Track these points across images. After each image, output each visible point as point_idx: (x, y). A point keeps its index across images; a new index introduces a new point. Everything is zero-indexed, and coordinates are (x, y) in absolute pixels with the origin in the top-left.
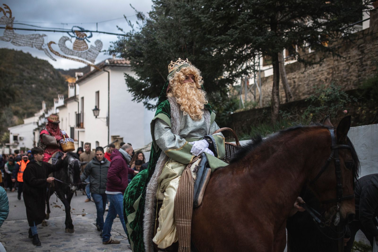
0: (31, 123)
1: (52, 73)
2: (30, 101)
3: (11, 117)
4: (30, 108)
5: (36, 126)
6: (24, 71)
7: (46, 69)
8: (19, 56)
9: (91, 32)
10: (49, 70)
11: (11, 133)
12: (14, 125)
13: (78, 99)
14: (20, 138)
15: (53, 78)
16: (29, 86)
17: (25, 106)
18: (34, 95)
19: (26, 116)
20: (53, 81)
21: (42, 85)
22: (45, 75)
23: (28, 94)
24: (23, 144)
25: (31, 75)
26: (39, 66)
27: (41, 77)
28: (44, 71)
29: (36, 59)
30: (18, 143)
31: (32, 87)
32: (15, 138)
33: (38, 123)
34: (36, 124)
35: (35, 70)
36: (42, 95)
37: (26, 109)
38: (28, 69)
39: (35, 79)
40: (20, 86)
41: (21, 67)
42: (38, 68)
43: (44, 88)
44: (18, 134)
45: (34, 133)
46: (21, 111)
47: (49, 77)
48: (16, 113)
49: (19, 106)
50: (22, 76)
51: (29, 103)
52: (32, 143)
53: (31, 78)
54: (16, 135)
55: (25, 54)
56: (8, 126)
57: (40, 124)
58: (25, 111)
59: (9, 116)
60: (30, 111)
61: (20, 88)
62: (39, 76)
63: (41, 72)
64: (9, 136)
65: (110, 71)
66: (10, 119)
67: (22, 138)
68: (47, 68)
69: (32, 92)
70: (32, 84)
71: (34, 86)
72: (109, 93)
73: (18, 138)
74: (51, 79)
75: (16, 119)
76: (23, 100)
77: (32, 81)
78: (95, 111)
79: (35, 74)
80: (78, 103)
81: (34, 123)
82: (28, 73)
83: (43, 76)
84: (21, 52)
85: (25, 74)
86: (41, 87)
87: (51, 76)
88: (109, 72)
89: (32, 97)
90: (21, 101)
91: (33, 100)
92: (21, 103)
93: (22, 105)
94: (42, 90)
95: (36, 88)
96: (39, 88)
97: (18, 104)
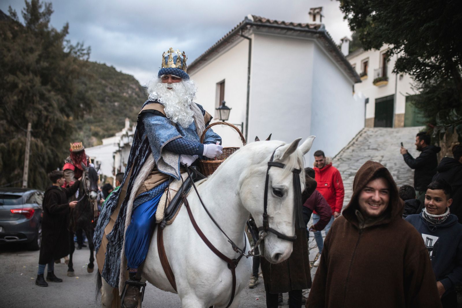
0: (110, 144)
1: (137, 90)
2: (112, 121)
3: (89, 137)
4: (111, 129)
5: (117, 148)
6: (106, 86)
7: (131, 85)
8: (101, 70)
10: (134, 87)
12: (91, 146)
14: (97, 162)
15: (139, 96)
16: (112, 104)
17: (106, 127)
18: (116, 115)
20: (138, 99)
21: (126, 103)
22: (130, 92)
23: (109, 114)
25: (114, 92)
26: (123, 82)
27: (125, 94)
28: (129, 87)
29: (121, 74)
31: (114, 105)
33: (119, 144)
34: (117, 145)
35: (119, 86)
36: (125, 115)
37: (107, 130)
38: (111, 84)
39: (118, 96)
40: (102, 104)
41: (104, 82)
42: (122, 84)
43: (128, 107)
44: (95, 158)
45: (114, 157)
46: (101, 133)
47: (134, 94)
48: (96, 134)
49: (99, 126)
50: (104, 92)
51: (110, 124)
52: (112, 169)
53: (114, 95)
55: (108, 67)
57: (122, 145)
58: (106, 133)
59: (87, 137)
60: (111, 132)
61: (102, 106)
62: (123, 93)
63: (126, 88)
65: (252, 37)
66: (88, 140)
67: (99, 163)
68: (133, 84)
69: (114, 111)
70: (115, 101)
71: (116, 104)
72: (249, 78)
73: (95, 162)
74: (136, 96)
75: (94, 140)
76: (104, 119)
77: (115, 99)
78: (222, 111)
79: (118, 91)
81: (115, 144)
82: (111, 89)
83: (127, 93)
84: (104, 65)
85: (108, 90)
86: (125, 106)
87: (136, 94)
88: (250, 40)
89: (115, 117)
90: (102, 121)
91: (115, 120)
92: (101, 123)
93: (102, 125)
94: (126, 109)
95: (119, 106)
96: (123, 107)
97: (98, 124)
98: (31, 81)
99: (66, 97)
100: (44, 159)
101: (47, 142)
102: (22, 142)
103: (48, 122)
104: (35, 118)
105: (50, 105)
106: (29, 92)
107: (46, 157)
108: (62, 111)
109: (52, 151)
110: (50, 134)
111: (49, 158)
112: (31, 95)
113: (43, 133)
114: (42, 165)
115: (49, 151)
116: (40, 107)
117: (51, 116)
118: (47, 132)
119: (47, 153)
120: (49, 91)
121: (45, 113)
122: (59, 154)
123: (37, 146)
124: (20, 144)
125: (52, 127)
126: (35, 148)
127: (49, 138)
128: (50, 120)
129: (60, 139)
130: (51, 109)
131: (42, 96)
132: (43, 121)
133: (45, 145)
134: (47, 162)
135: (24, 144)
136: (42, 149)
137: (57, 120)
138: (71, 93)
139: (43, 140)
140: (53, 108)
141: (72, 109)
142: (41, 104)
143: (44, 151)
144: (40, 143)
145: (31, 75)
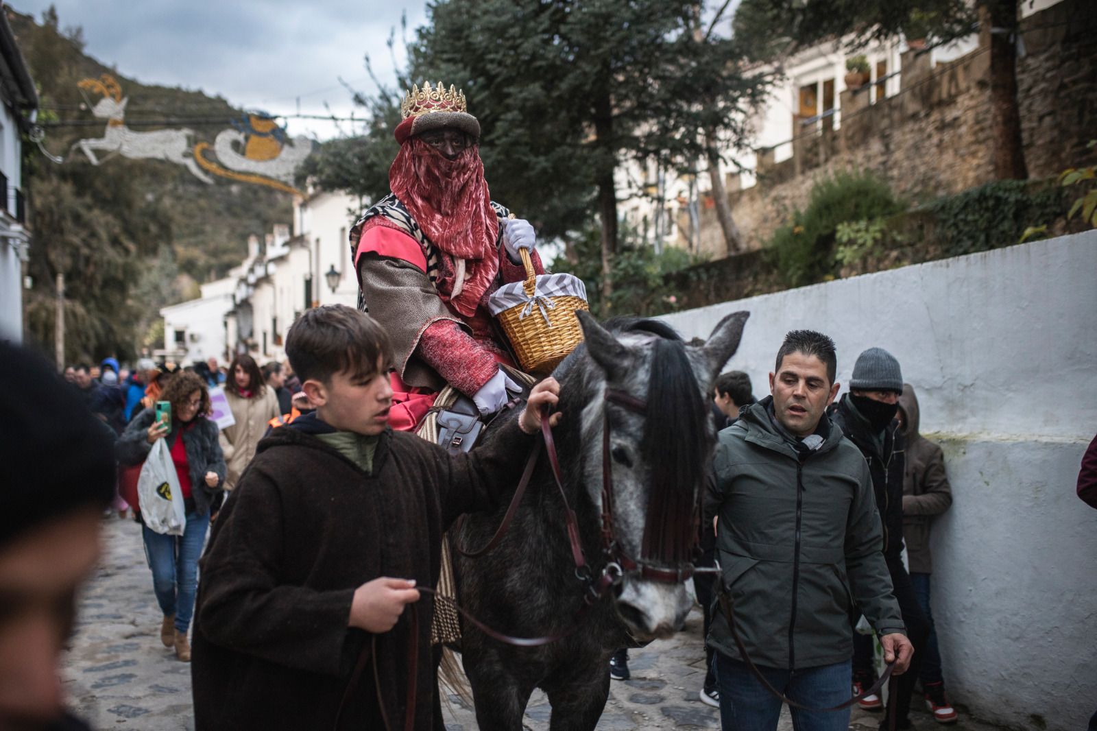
0: (217, 297)
2: (226, 231)
3: (171, 276)
4: (225, 251)
5: (230, 306)
8: (194, 107)
9: (285, 118)
11: (169, 324)
12: (178, 299)
13: (308, 242)
14: (192, 337)
16: (224, 190)
17: (212, 245)
18: (235, 215)
19: (213, 274)
23: (218, 213)
24: (199, 351)
29: (240, 113)
30: (186, 350)
31: (229, 193)
32: (180, 336)
33: (234, 297)
34: (230, 299)
36: (258, 216)
37: (215, 253)
43: (262, 194)
44: (187, 328)
45: (226, 324)
46: (202, 260)
48: (189, 267)
49: (196, 245)
51: (222, 238)
52: (223, 349)
54: (180, 328)
55: (209, 100)
56: (164, 303)
57: (238, 300)
58: (213, 261)
59: (168, 275)
60: (226, 258)
64: (162, 331)
66: (170, 284)
67: (196, 337)
69: (230, 208)
70: (230, 183)
71: (234, 189)
73: (187, 337)
75: (185, 283)
76: (208, 228)
78: (330, 278)
80: (310, 251)
81: (226, 295)
84: (200, 94)
86: (255, 192)
89: (232, 221)
90: (202, 232)
91: (233, 230)
92: (201, 238)
93: (203, 242)
94: (258, 200)
95: (242, 195)
96: (250, 195)
97: (192, 240)
98: (56, 192)
99: (119, 215)
100: (88, 338)
101: (92, 305)
102: (47, 310)
103: (91, 269)
104: (68, 261)
105: (93, 235)
106: (51, 212)
107: (91, 333)
108: (115, 242)
109: (102, 321)
110: (97, 291)
111: (97, 336)
112: (56, 217)
113: (83, 289)
114: (85, 349)
115: (97, 323)
116: (76, 240)
117: (97, 256)
118: (90, 286)
119: (93, 326)
120: (89, 208)
121: (85, 251)
122: (115, 327)
123: (74, 314)
124: (43, 314)
125: (99, 278)
126: (71, 318)
127: (94, 297)
128: (95, 264)
129: (115, 297)
130: (94, 243)
131: (77, 218)
132: (81, 265)
133: (88, 311)
134: (93, 343)
135: (52, 313)
136: (84, 320)
137: (109, 263)
138: (129, 205)
139: (85, 303)
140: (99, 239)
141: (133, 237)
142: (77, 234)
143: (87, 323)
144: (80, 310)
145: (55, 181)
